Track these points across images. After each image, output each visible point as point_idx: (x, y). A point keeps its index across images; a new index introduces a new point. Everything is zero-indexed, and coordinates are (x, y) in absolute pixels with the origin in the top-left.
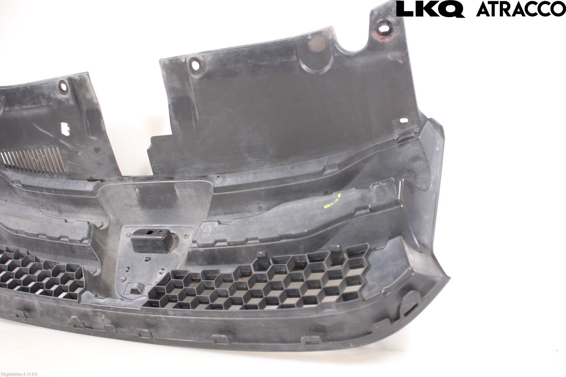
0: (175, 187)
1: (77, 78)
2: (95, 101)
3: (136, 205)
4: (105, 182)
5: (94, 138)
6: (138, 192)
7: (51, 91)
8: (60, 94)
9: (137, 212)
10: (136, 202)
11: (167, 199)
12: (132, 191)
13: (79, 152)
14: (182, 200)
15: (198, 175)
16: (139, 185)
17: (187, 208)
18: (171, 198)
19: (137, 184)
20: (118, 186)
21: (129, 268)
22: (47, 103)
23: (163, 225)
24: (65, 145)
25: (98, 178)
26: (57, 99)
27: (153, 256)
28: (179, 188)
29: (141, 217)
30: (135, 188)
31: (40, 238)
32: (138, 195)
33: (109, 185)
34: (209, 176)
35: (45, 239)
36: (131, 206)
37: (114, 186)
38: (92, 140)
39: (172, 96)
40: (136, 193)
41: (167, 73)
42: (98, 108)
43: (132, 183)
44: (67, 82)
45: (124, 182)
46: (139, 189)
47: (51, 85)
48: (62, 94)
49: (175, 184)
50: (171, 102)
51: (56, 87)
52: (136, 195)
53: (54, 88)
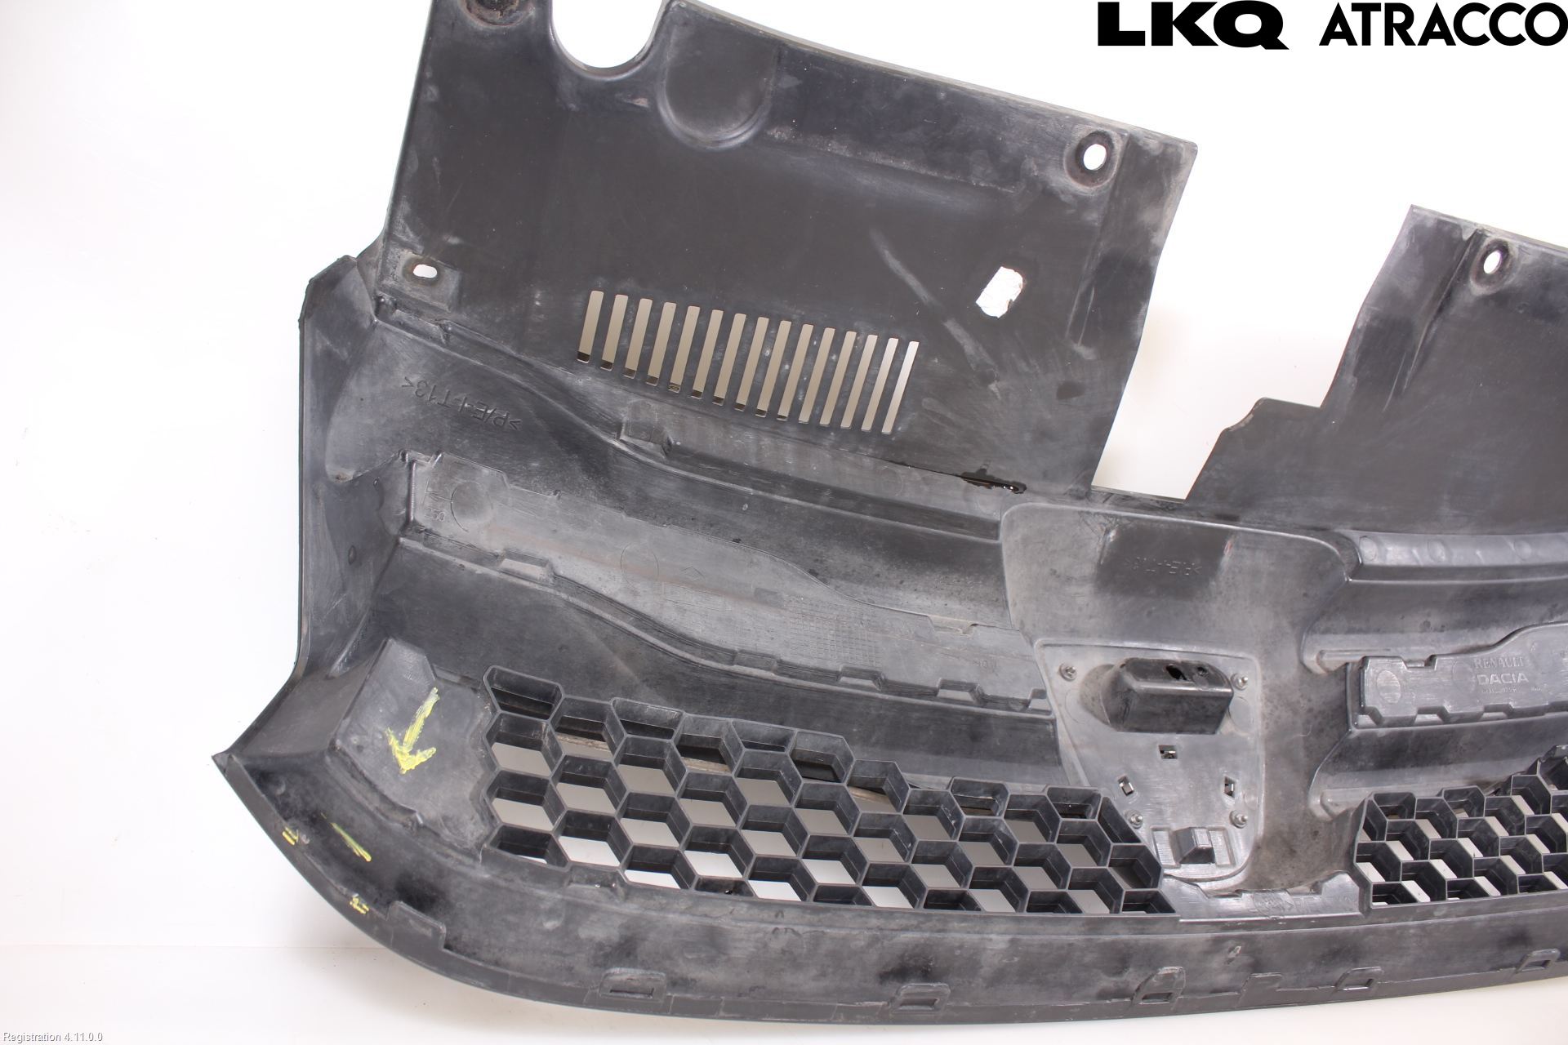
0: (1229, 543)
1: (1153, 145)
2: (1155, 241)
3: (1085, 577)
4: (1024, 495)
5: (1085, 352)
6: (1112, 540)
7: (1035, 147)
8: (1066, 172)
9: (1080, 601)
10: (1089, 569)
11: (1188, 571)
12: (1093, 535)
13: (998, 380)
14: (1228, 579)
15: (1310, 522)
16: (1125, 522)
17: (1230, 603)
18: (1197, 572)
19: (1121, 517)
20: (1061, 513)
21: (1125, 780)
22: (994, 182)
23: (1156, 645)
24: (958, 343)
25: (1005, 478)
26: (1045, 184)
27: (1176, 740)
28: (1238, 546)
29: (1091, 617)
30: (1109, 525)
31: (846, 685)
32: (1106, 549)
33: (1030, 504)
34: (1336, 531)
35: (870, 689)
36: (1069, 579)
37: (1048, 511)
38: (1076, 357)
39: (1376, 309)
40: (1105, 542)
41: (1409, 251)
42: (1152, 264)
43: (1108, 512)
44: (1119, 146)
45: (1082, 505)
46: (1119, 532)
47: (1048, 130)
48: (1075, 178)
49: (1233, 536)
50: (1365, 325)
51: (1065, 143)
52: (1098, 549)
53: (1055, 144)
